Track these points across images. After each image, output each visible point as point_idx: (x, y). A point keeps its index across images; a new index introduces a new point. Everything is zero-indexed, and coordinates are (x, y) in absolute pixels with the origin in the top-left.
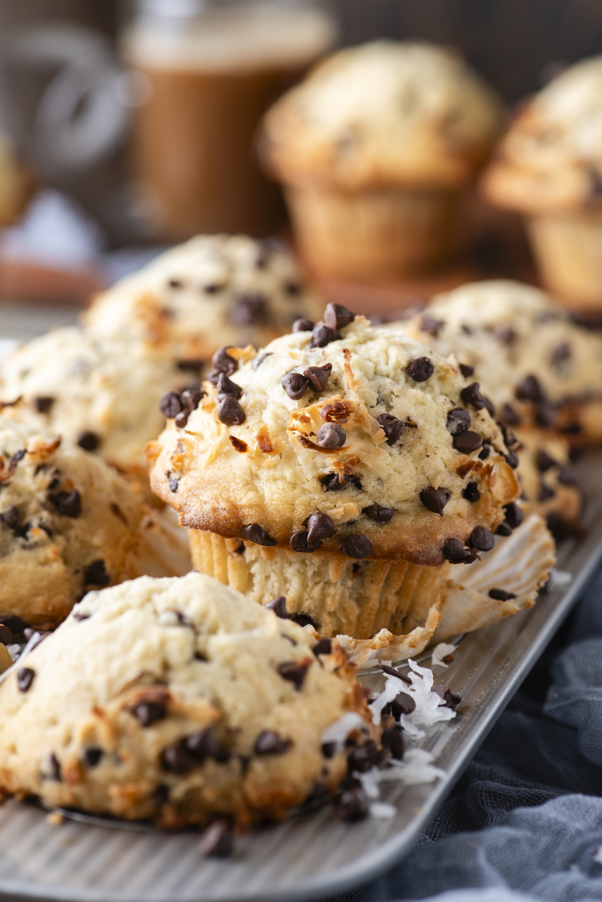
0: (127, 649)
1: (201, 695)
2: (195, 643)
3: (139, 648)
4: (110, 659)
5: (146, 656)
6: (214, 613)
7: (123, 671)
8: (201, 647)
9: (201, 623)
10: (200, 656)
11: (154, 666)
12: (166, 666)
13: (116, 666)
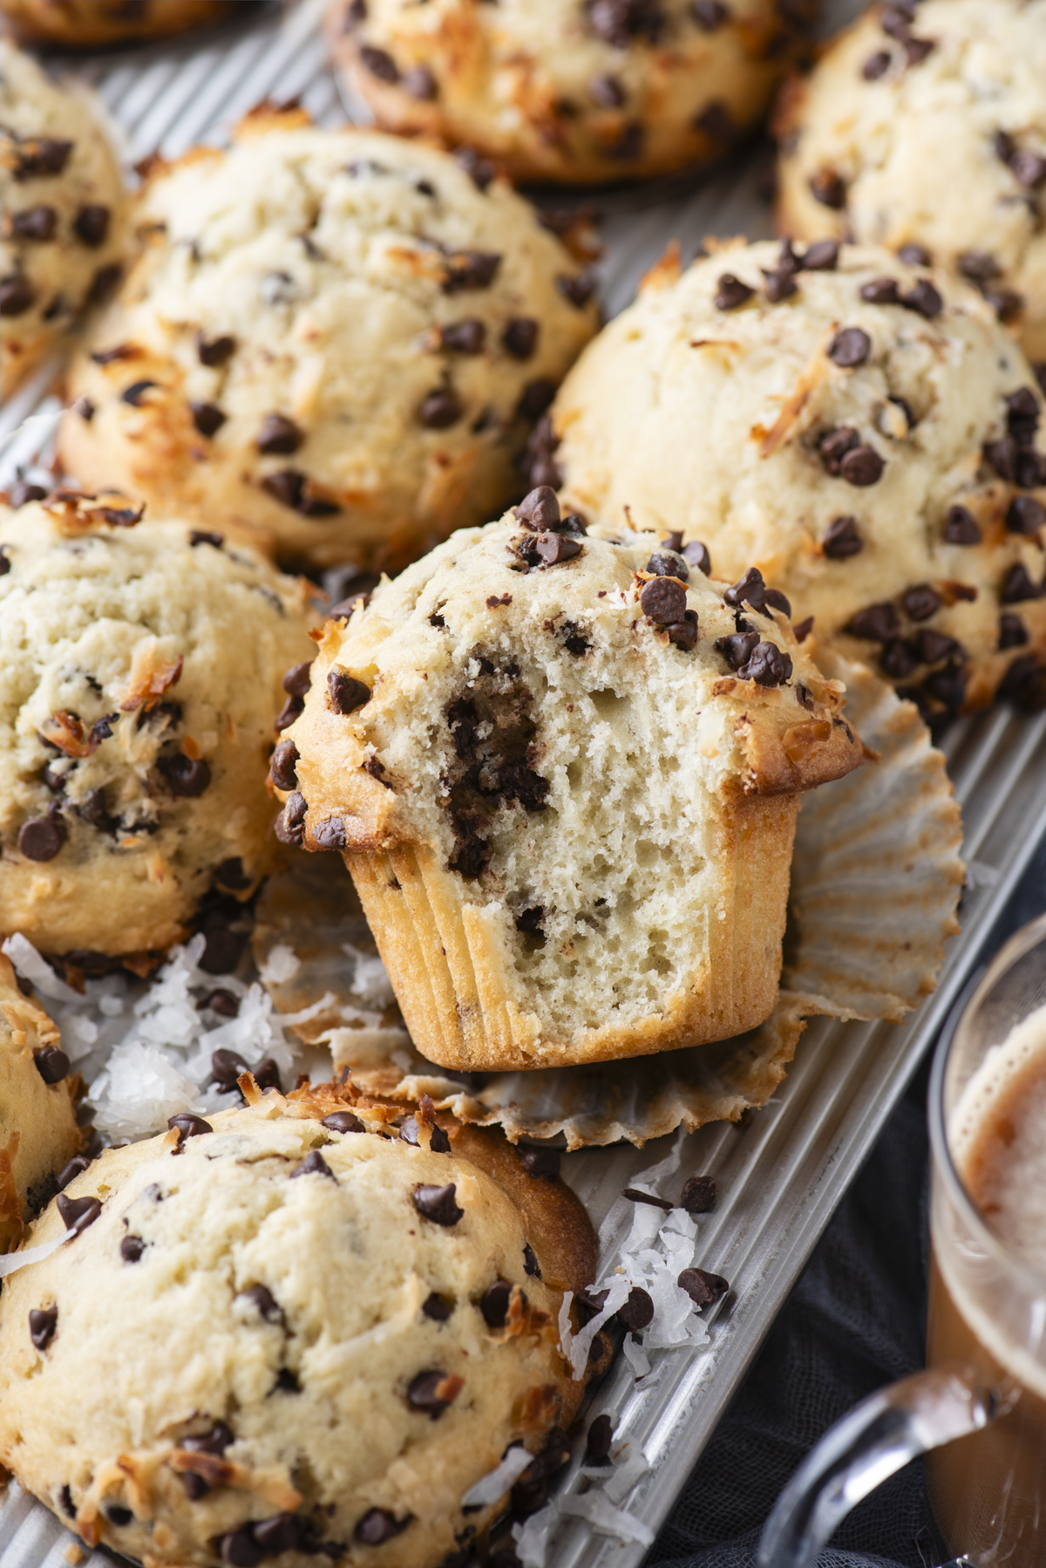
0: (178, 1368)
1: (280, 1456)
2: (283, 1354)
3: (194, 1372)
4: (154, 1373)
5: (202, 1387)
6: (315, 1309)
7: (169, 1401)
8: (290, 1362)
9: (296, 1318)
10: (288, 1381)
11: (214, 1406)
12: (233, 1404)
13: (161, 1388)
